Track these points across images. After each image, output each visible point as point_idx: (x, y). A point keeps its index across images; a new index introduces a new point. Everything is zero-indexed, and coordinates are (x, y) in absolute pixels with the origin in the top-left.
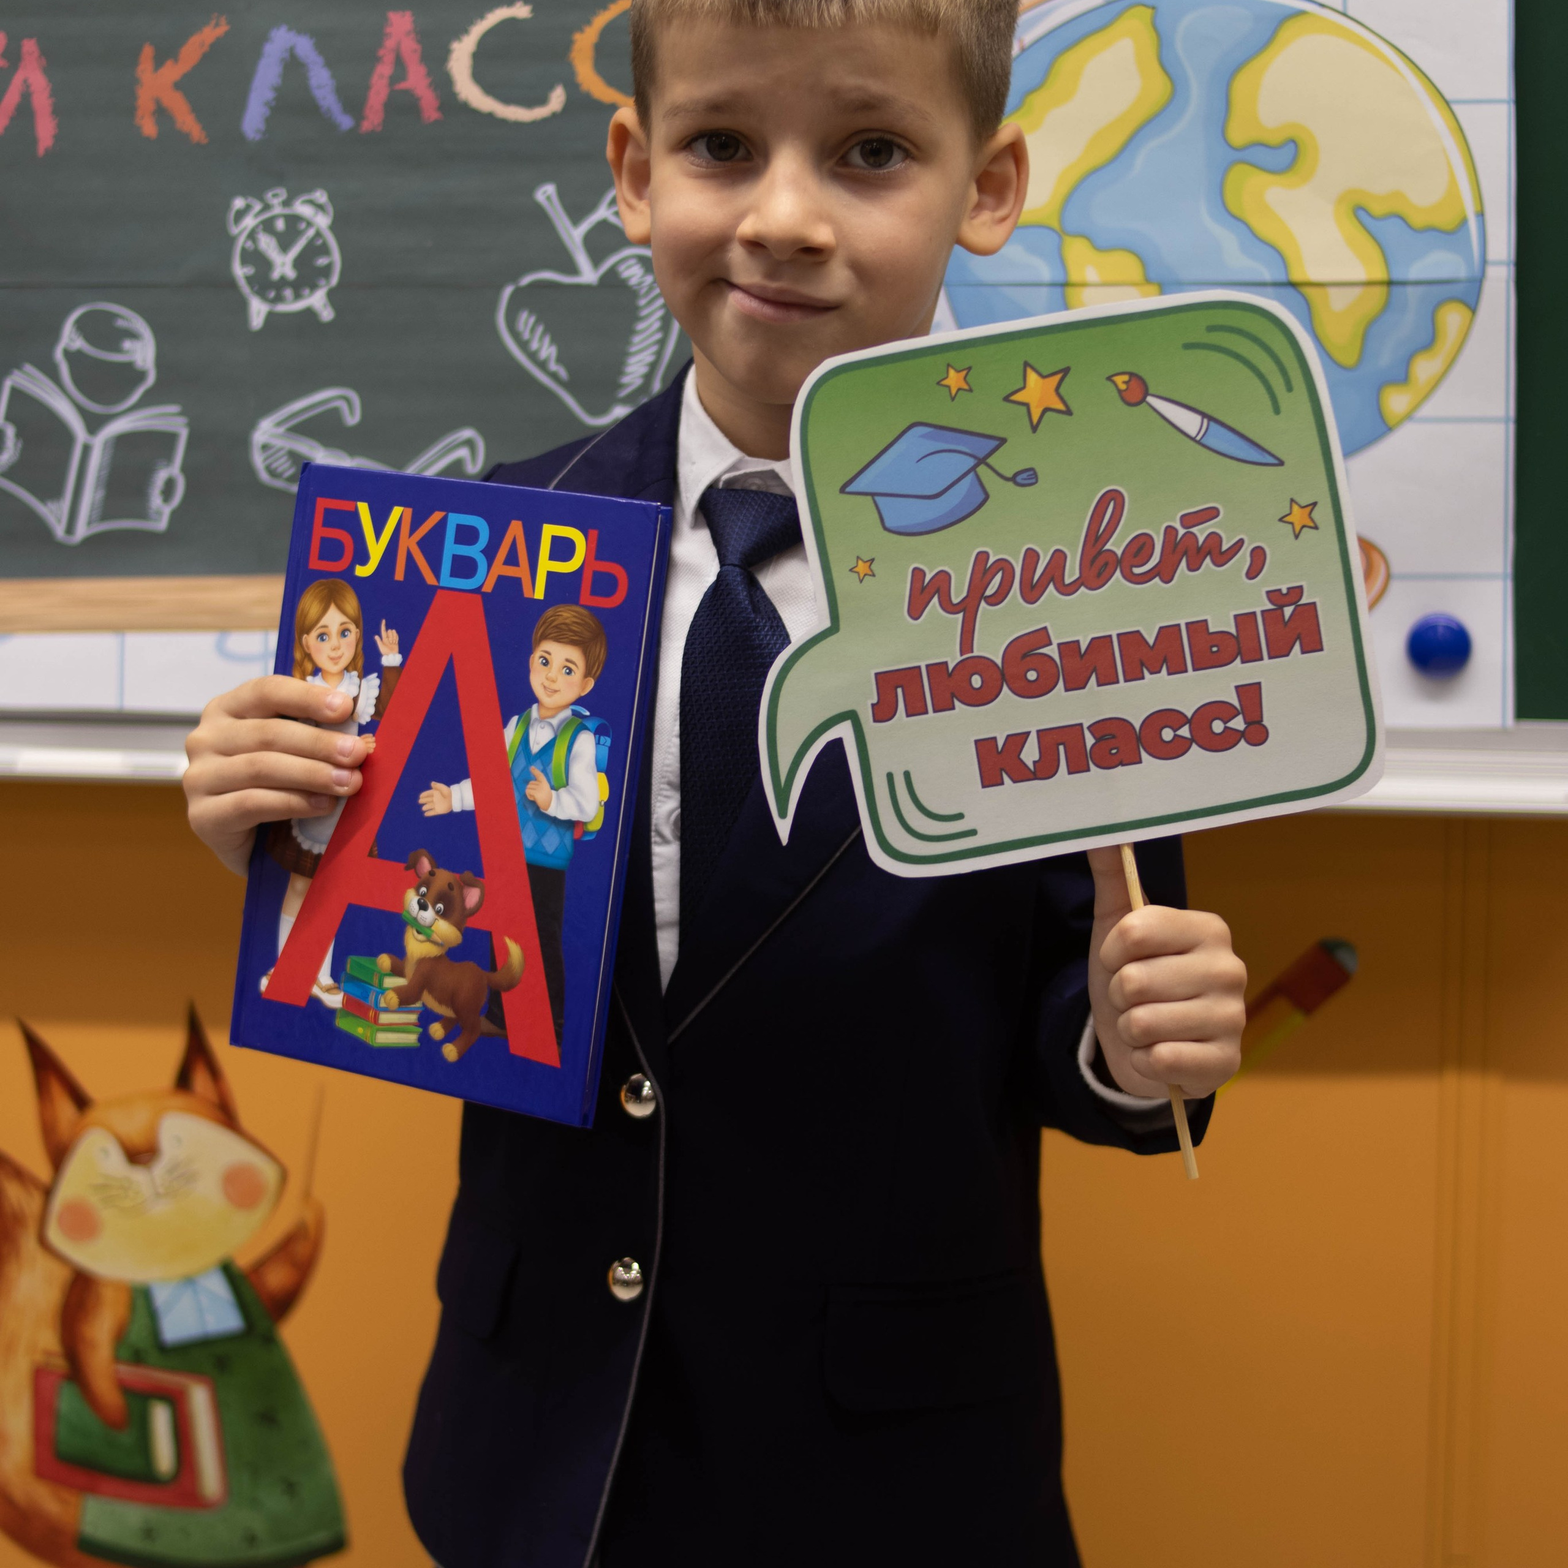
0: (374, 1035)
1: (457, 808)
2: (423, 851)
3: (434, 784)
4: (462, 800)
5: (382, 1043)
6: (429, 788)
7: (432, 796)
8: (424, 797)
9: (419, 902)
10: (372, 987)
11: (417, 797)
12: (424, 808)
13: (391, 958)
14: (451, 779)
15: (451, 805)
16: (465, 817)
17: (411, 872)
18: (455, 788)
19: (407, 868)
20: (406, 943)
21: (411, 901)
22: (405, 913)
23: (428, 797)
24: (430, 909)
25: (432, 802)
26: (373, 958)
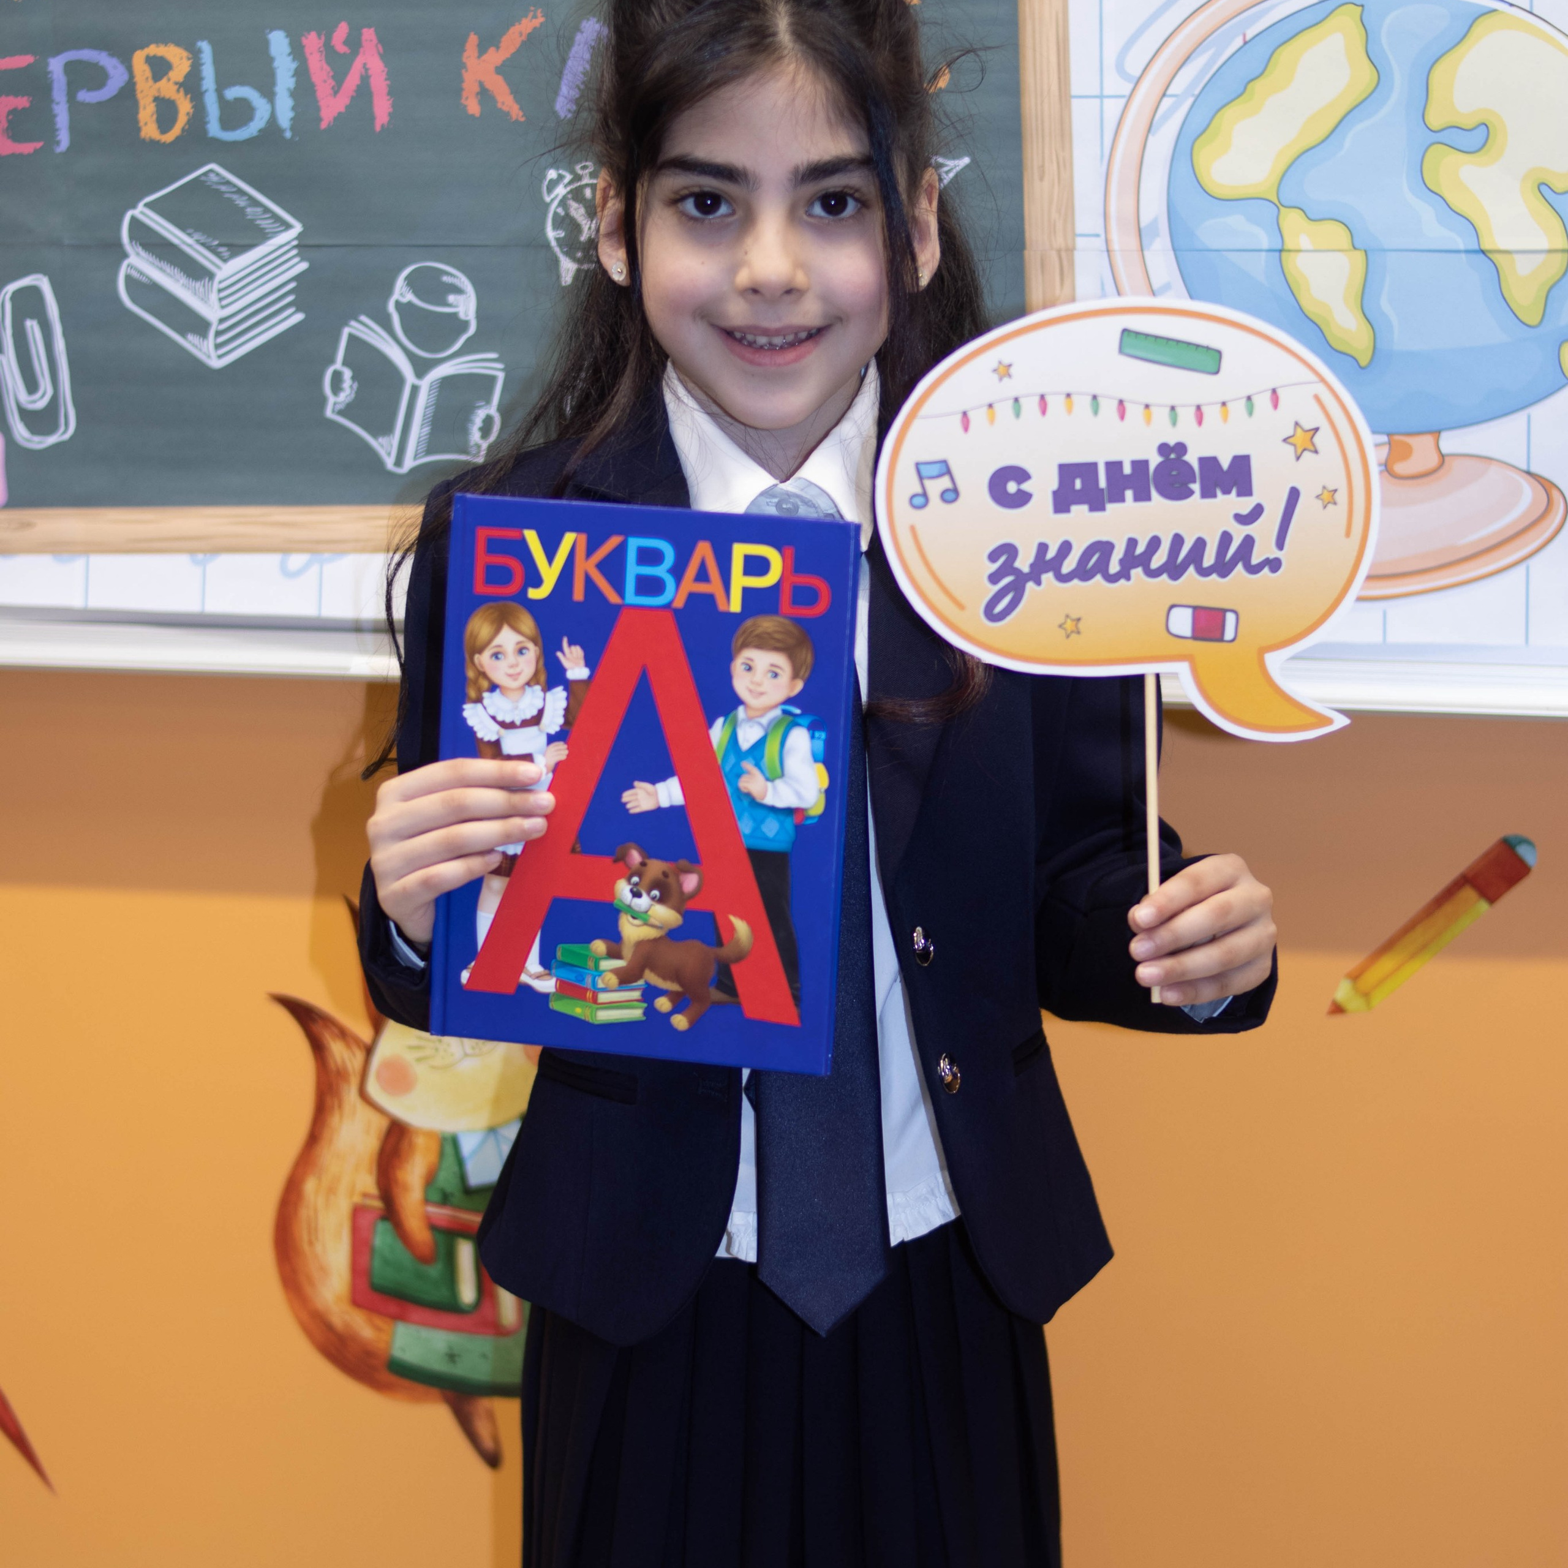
0: (594, 1013)
1: (665, 803)
2: (632, 844)
3: (636, 784)
4: (670, 796)
5: (601, 1020)
6: (632, 787)
7: (636, 794)
8: (627, 796)
9: (631, 891)
10: (586, 971)
11: (620, 797)
12: (628, 806)
13: (605, 943)
14: (656, 777)
15: (658, 802)
16: (673, 811)
17: (621, 864)
18: (661, 787)
19: (616, 861)
20: (620, 928)
21: (622, 890)
22: (616, 902)
23: (632, 795)
24: (645, 895)
25: (637, 800)
26: (586, 945)
